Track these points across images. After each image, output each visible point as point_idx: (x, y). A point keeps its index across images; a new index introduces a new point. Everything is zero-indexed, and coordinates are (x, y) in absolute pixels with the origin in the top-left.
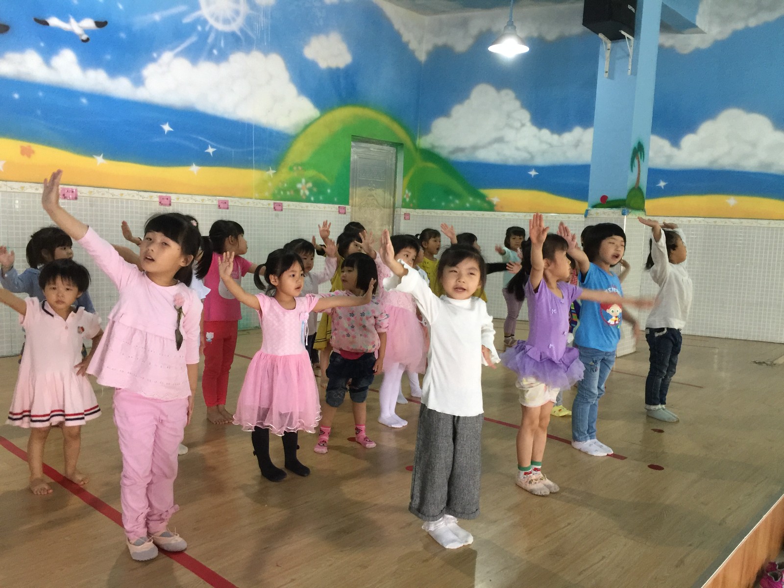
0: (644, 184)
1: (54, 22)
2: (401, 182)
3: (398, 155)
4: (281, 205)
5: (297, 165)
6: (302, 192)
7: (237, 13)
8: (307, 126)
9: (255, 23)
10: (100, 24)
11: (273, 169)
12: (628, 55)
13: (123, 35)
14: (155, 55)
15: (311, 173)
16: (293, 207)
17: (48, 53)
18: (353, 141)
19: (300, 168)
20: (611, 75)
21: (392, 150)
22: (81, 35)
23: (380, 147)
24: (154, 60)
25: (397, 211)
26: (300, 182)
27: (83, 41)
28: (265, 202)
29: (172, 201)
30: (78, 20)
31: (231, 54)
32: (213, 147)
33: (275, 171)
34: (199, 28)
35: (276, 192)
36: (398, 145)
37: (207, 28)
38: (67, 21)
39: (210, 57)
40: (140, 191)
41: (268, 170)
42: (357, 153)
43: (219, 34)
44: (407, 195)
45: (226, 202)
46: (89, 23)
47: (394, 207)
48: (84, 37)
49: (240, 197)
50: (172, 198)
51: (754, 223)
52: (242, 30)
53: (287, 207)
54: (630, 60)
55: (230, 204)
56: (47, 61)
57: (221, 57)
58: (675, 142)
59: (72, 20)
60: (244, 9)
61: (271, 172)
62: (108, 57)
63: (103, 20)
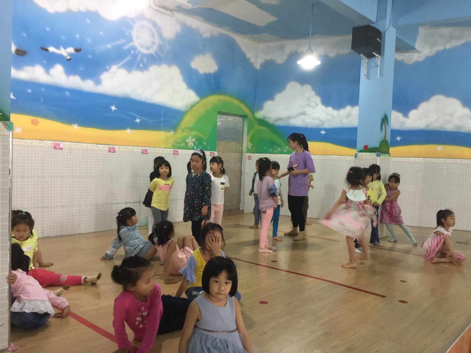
0: (388, 139)
1: (52, 49)
2: (246, 138)
3: (244, 122)
4: (177, 152)
5: (187, 128)
6: (189, 144)
7: (154, 43)
8: (192, 106)
9: (164, 49)
10: (77, 50)
12: (378, 66)
13: (90, 56)
14: (107, 67)
15: (195, 133)
16: (184, 153)
17: (48, 67)
18: (219, 115)
19: (188, 130)
20: (368, 76)
21: (241, 119)
22: (67, 57)
23: (234, 118)
24: (107, 70)
25: (244, 155)
26: (188, 138)
27: (68, 60)
28: (168, 150)
29: (116, 150)
31: (150, 66)
32: (139, 119)
33: (174, 132)
34: (133, 52)
35: (175, 144)
36: (244, 117)
37: (137, 52)
39: (138, 68)
40: (98, 144)
41: (170, 131)
42: (220, 121)
43: (143, 55)
44: (250, 145)
45: (146, 150)
46: (71, 50)
47: (242, 152)
48: (68, 58)
49: (154, 147)
50: (116, 148)
51: (452, 161)
52: (156, 53)
53: (181, 153)
54: (379, 68)
55: (148, 151)
56: (47, 71)
57: (145, 68)
58: (406, 114)
59: (62, 48)
60: (157, 41)
61: (172, 133)
62: (81, 69)
63: (79, 48)
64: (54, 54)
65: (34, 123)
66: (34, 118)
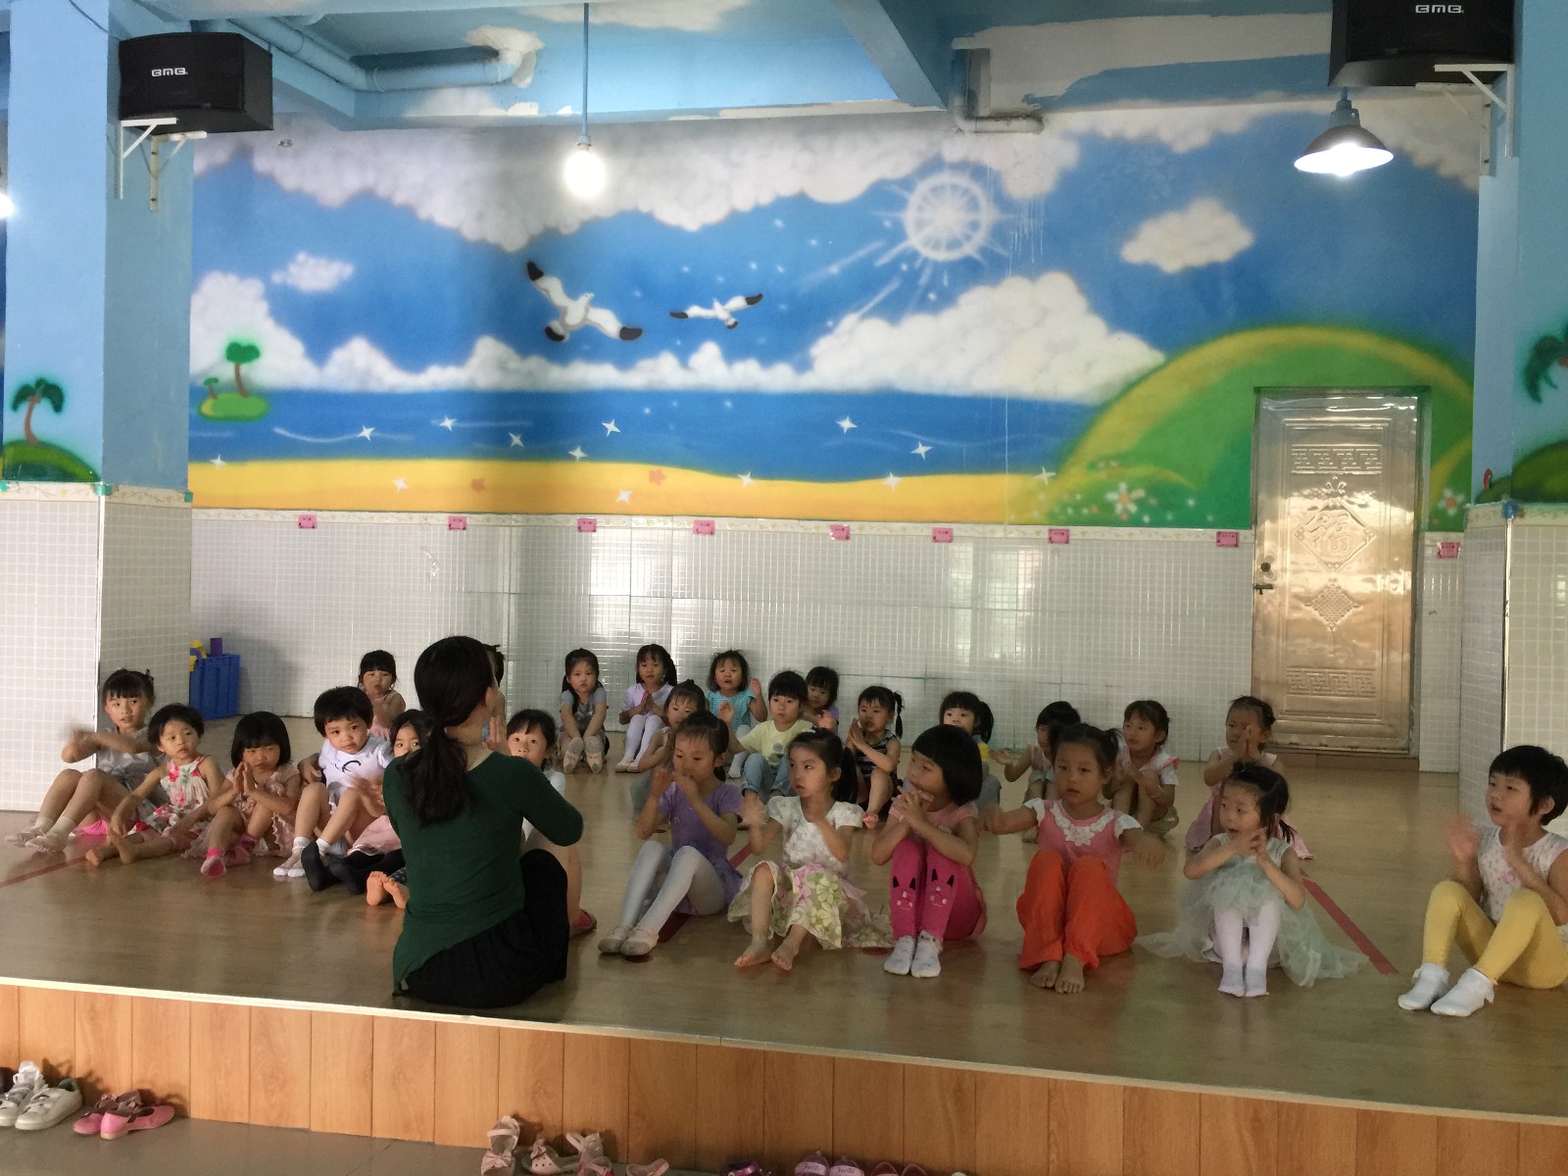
1: (694, 311)
2: (1427, 474)
3: (1423, 411)
4: (1065, 533)
5: (1107, 459)
6: (1119, 508)
7: (974, 226)
8: (1130, 386)
9: (1012, 233)
10: (751, 300)
11: (1048, 470)
13: (783, 307)
15: (1142, 471)
16: (1092, 537)
17: (684, 356)
18: (1267, 399)
19: (1114, 464)
22: (727, 320)
24: (828, 331)
25: (1423, 539)
27: (730, 327)
28: (1030, 529)
29: (851, 532)
30: (723, 301)
31: (962, 293)
33: (1054, 474)
34: (904, 267)
35: (1057, 510)
36: (1421, 392)
37: (918, 264)
38: (708, 306)
39: (924, 306)
41: (1040, 472)
43: (938, 268)
44: (1450, 501)
45: (949, 532)
46: (738, 302)
47: (1416, 529)
48: (731, 322)
49: (979, 523)
50: (852, 528)
52: (984, 251)
53: (1081, 537)
55: (955, 534)
56: (684, 362)
57: (944, 302)
59: (717, 304)
60: (988, 215)
61: (1045, 476)
62: (762, 341)
63: (756, 294)
64: (699, 320)
65: (656, 478)
66: (654, 468)
